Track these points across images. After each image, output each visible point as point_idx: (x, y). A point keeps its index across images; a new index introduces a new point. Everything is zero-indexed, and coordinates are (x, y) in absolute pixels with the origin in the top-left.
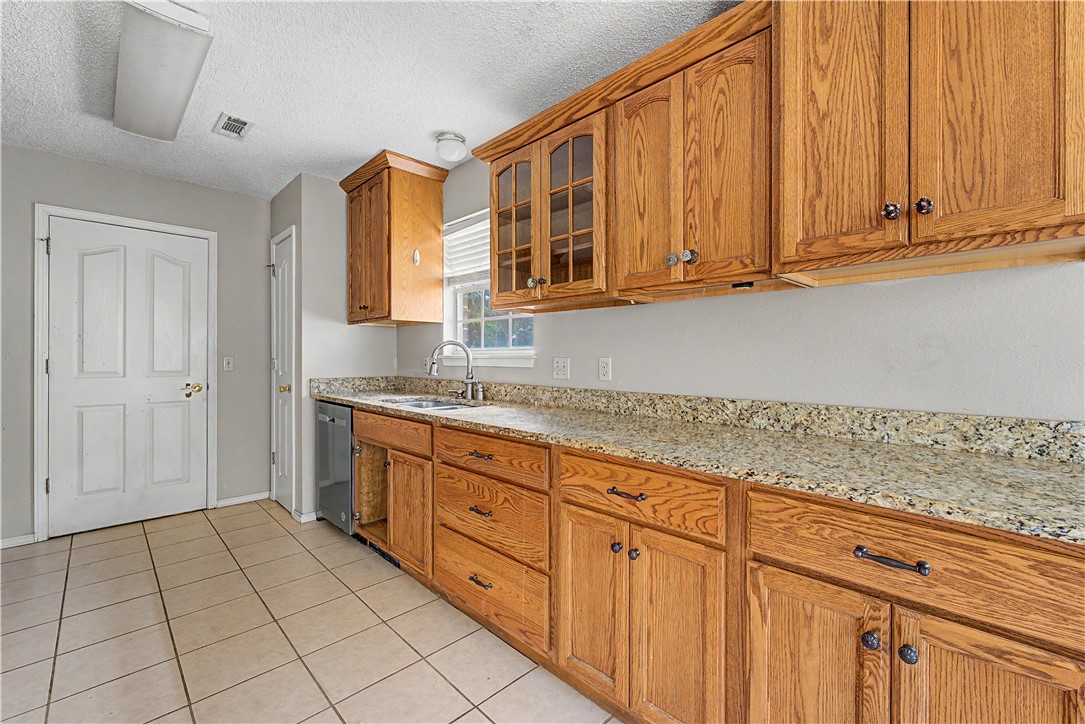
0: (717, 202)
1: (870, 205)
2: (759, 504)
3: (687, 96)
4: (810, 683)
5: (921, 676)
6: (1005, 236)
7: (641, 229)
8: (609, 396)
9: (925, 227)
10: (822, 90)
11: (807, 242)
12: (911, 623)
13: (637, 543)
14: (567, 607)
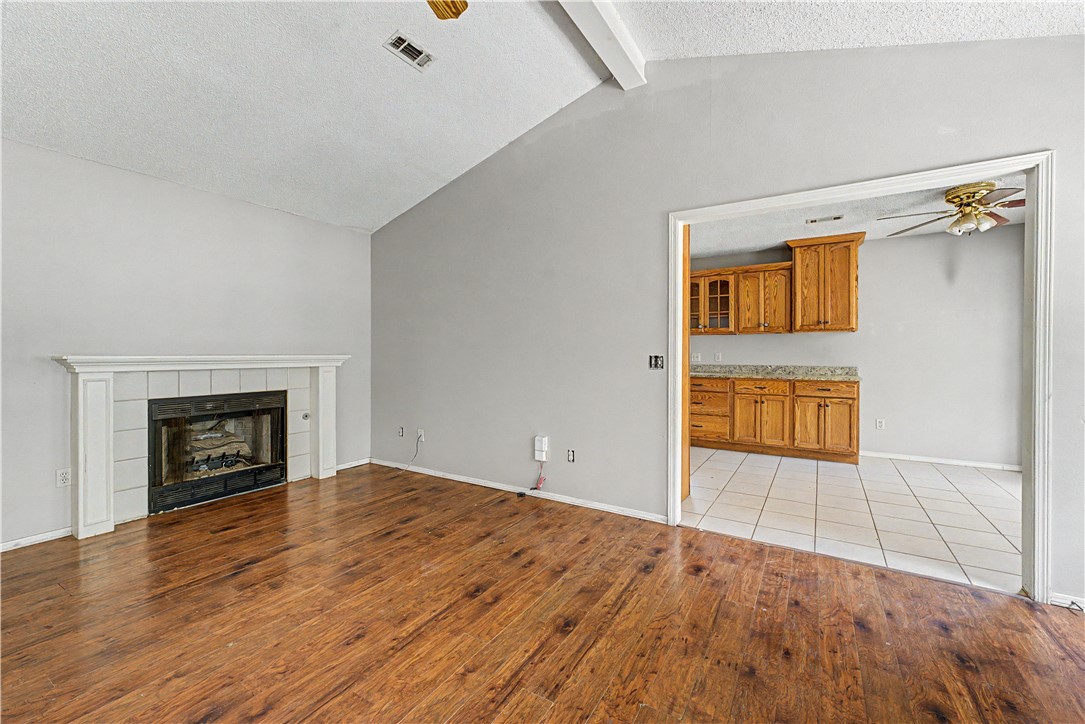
0: (775, 311)
1: (816, 319)
2: (797, 384)
3: (765, 280)
4: (808, 418)
5: (829, 409)
6: (842, 330)
7: (748, 314)
8: (721, 367)
9: (827, 326)
10: (806, 292)
11: (802, 326)
12: (828, 401)
13: (763, 399)
14: (738, 423)
